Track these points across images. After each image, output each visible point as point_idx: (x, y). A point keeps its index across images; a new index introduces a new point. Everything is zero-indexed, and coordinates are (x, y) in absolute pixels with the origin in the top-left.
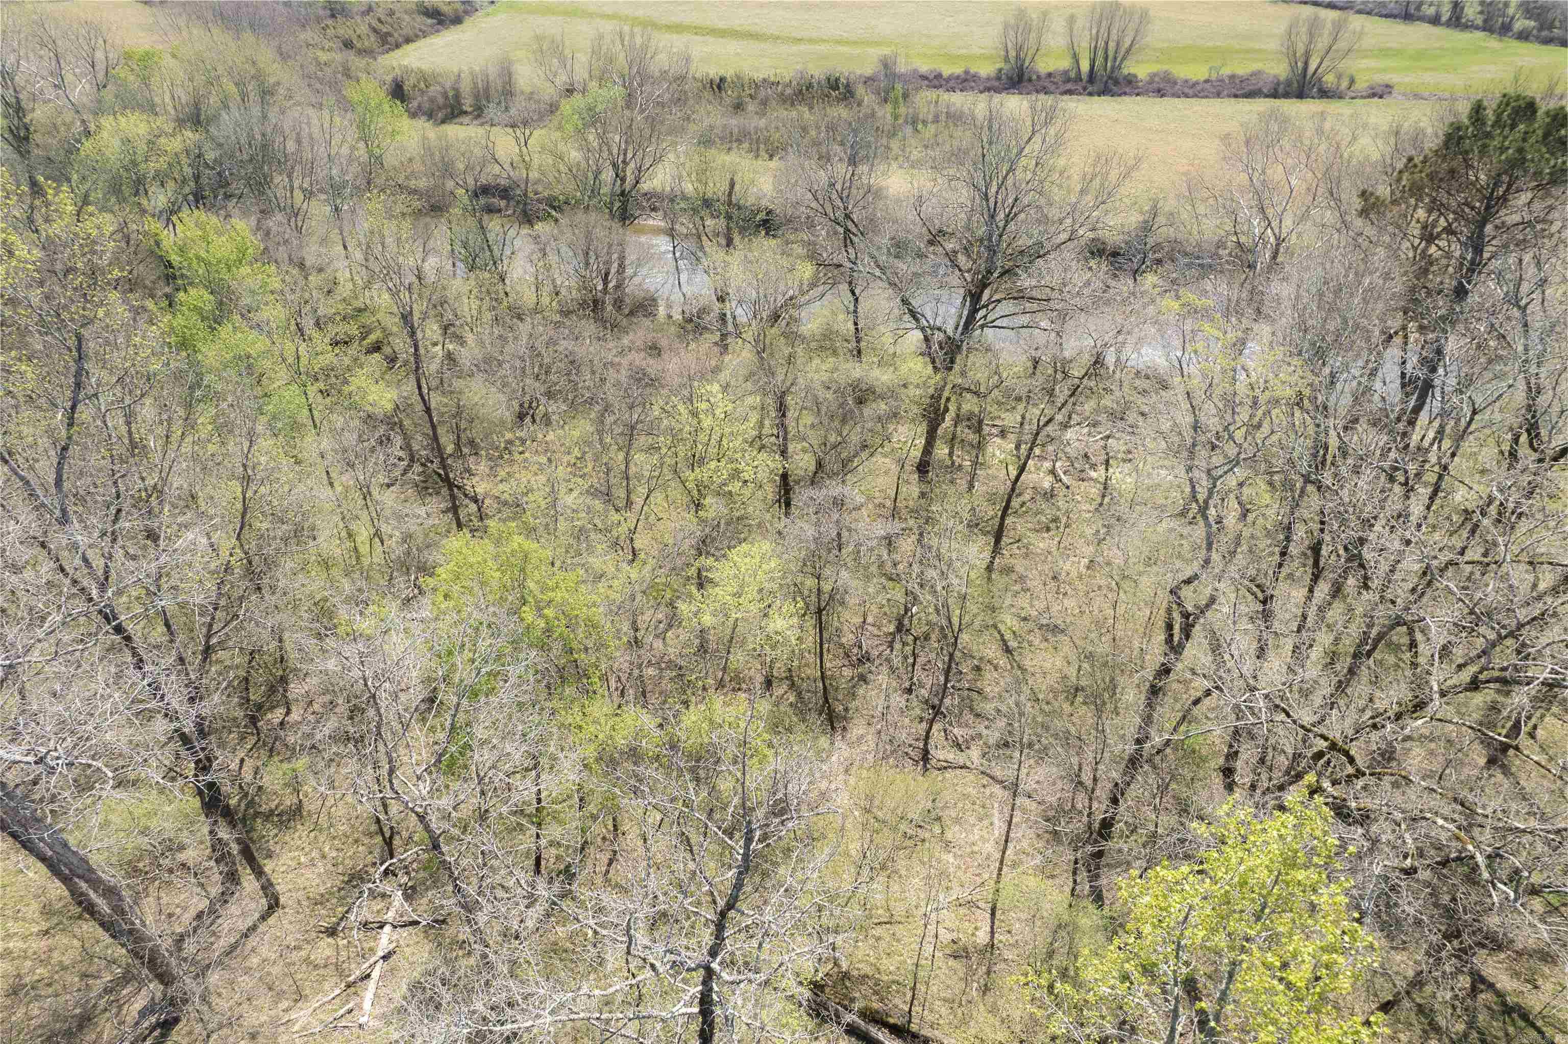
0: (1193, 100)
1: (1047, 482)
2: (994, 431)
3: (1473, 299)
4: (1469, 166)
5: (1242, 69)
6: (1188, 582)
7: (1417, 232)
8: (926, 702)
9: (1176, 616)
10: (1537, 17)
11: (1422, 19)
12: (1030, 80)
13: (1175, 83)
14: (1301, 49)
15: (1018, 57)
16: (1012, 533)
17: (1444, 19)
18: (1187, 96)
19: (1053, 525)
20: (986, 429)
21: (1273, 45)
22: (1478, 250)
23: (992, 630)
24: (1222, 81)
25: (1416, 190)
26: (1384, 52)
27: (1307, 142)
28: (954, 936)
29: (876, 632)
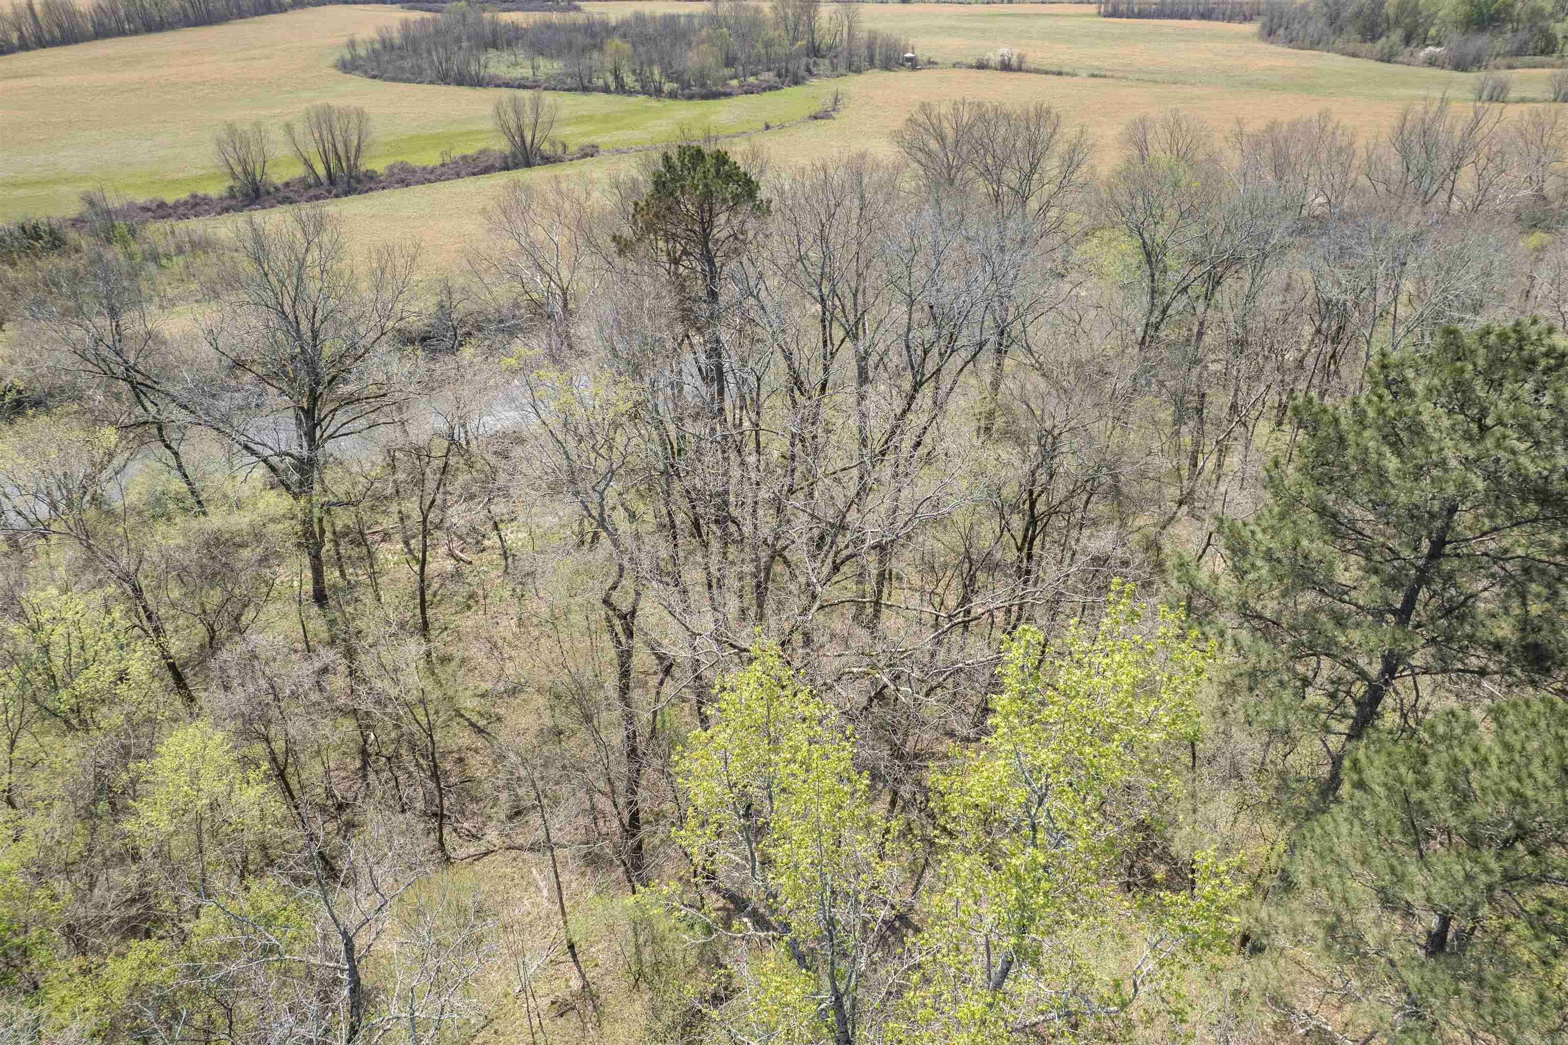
0: (437, 184)
1: (449, 565)
2: (377, 537)
3: (723, 299)
4: (678, 203)
5: (471, 150)
6: (614, 588)
7: (665, 259)
8: (425, 813)
9: (617, 622)
10: (677, 80)
11: (596, 89)
12: (268, 193)
13: (415, 172)
14: (513, 124)
15: (245, 171)
16: (437, 625)
17: (613, 88)
18: (430, 181)
19: (471, 602)
20: (370, 539)
21: (489, 125)
22: (711, 262)
23: (459, 719)
24: (456, 162)
25: (650, 228)
26: (580, 120)
27: (552, 203)
28: (552, 997)
29: (343, 774)
